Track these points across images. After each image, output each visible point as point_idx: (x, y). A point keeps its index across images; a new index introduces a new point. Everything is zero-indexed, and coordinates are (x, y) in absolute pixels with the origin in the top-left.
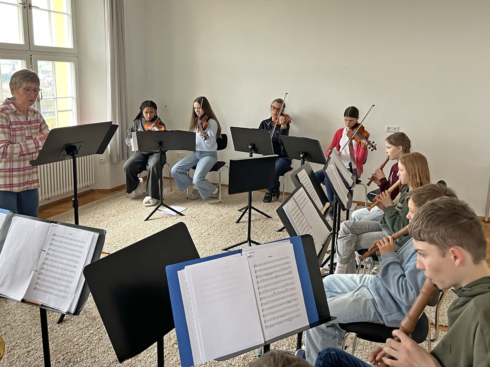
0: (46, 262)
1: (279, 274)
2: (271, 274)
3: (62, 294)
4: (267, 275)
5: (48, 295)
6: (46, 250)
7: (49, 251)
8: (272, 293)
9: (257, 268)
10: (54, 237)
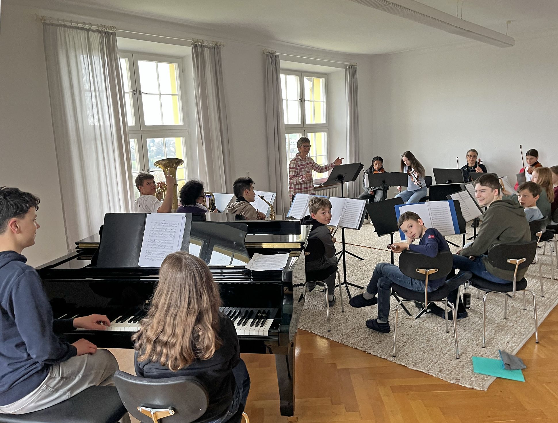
0: (345, 212)
1: (442, 213)
2: (438, 213)
3: (353, 223)
4: (436, 213)
5: (347, 224)
6: (345, 208)
7: (346, 209)
8: (438, 220)
9: (432, 210)
10: (348, 203)
